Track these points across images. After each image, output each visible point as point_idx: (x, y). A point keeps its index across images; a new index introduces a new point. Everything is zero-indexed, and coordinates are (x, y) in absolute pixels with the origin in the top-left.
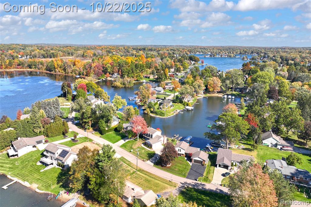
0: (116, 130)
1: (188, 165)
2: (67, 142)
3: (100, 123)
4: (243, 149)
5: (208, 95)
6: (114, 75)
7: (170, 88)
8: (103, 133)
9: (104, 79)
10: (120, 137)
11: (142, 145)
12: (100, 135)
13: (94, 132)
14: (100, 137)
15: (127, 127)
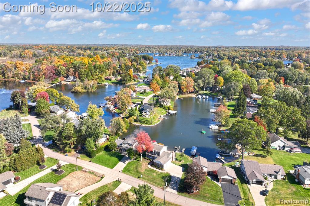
0: (107, 149)
1: (217, 187)
2: (47, 175)
3: (86, 143)
4: (255, 155)
5: (182, 96)
6: (70, 78)
7: (140, 90)
8: (92, 155)
9: (58, 84)
10: (116, 158)
11: (149, 166)
12: (89, 159)
13: (79, 155)
14: (90, 161)
15: (121, 144)
